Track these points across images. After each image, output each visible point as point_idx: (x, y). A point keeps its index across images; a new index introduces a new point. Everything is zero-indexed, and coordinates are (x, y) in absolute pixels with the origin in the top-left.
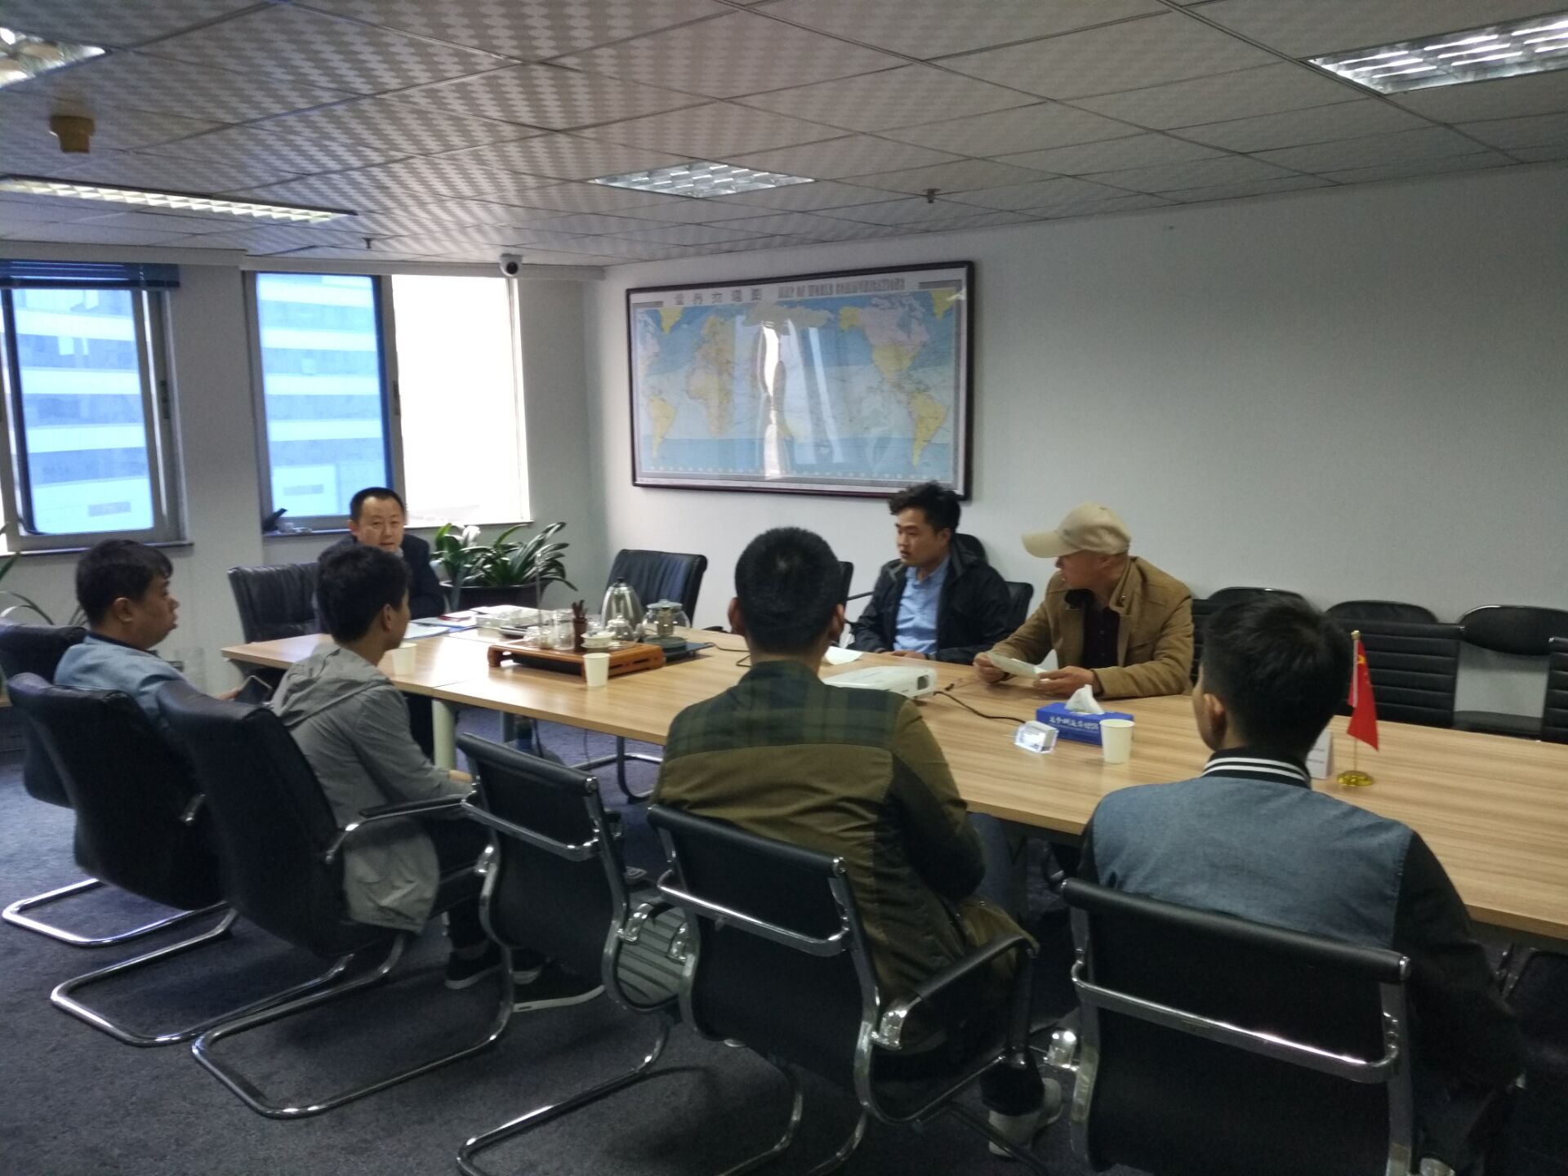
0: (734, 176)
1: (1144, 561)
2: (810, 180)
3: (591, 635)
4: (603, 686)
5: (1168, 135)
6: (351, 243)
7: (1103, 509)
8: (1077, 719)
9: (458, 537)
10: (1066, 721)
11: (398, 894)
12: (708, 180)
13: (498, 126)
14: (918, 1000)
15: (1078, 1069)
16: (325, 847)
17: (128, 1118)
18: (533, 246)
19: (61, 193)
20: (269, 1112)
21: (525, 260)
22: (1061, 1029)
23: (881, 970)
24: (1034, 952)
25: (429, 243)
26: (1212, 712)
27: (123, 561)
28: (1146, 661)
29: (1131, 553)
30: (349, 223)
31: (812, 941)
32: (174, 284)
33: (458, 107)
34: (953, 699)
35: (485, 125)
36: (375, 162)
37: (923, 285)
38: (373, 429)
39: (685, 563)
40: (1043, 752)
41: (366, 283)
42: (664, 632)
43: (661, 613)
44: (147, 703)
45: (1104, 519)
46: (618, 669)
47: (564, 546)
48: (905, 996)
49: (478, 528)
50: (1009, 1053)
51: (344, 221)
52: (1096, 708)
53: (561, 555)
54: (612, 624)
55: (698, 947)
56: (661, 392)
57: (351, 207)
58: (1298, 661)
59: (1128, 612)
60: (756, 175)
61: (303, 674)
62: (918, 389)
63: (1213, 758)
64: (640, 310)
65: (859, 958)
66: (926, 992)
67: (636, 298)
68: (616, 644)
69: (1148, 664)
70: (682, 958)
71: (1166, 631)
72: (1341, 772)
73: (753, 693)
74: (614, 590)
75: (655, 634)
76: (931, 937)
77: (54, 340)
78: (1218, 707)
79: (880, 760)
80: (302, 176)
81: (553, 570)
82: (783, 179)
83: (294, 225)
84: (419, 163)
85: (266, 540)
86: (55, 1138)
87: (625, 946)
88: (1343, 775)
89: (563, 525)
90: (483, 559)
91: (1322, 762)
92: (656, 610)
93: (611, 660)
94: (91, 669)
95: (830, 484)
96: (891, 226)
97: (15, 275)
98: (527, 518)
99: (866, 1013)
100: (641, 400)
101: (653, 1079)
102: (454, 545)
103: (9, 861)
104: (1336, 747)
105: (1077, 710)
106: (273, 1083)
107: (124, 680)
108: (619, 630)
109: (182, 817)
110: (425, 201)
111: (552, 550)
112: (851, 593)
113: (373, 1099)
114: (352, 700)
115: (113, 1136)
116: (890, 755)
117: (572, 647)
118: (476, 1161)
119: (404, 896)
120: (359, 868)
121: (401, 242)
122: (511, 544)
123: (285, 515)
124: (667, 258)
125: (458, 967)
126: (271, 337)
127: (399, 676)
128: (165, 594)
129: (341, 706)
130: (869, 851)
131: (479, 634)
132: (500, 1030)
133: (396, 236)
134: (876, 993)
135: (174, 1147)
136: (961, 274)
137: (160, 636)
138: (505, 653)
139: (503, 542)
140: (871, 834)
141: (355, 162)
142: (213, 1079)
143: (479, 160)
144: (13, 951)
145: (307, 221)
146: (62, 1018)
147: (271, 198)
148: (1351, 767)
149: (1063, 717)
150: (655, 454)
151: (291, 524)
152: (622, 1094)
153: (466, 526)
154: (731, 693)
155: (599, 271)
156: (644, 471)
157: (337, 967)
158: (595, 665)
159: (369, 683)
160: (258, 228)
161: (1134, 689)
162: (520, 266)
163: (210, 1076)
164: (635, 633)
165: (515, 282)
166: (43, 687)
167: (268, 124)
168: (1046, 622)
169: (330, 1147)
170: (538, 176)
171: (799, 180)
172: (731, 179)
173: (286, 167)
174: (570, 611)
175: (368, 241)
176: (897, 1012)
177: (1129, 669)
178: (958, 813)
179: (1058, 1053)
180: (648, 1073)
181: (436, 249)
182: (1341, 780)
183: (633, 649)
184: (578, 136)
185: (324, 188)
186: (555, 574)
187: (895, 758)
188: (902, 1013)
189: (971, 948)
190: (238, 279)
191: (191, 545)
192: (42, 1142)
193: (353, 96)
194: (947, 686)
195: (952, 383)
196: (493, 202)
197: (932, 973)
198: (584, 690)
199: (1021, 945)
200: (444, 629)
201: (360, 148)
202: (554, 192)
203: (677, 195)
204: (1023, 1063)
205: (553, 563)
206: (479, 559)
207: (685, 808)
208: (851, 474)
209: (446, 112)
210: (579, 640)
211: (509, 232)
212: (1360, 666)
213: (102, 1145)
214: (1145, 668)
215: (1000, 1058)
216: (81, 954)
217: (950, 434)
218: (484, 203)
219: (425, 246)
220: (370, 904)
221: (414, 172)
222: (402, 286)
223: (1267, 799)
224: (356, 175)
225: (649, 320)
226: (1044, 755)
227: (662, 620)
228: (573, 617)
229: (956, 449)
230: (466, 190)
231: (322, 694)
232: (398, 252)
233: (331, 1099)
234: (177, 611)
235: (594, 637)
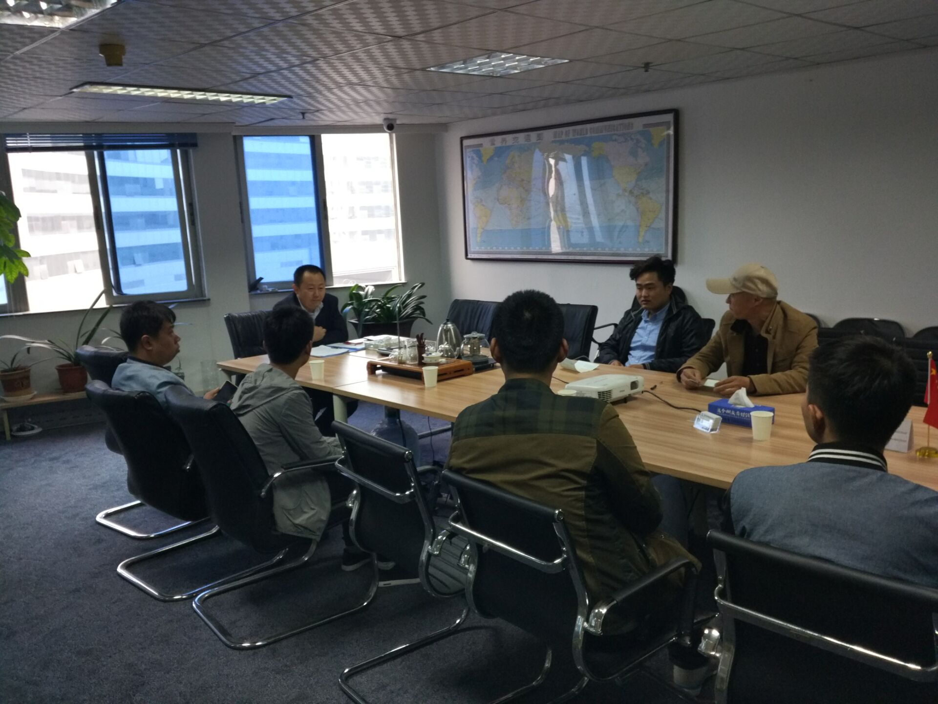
0: (518, 61)
1: (786, 304)
2: (566, 61)
3: (428, 355)
4: (434, 387)
5: (805, 18)
6: (294, 116)
7: (762, 267)
8: (736, 410)
9: (361, 293)
10: (728, 411)
11: (305, 516)
12: (504, 64)
13: (363, 36)
14: (615, 602)
15: (721, 656)
16: (261, 487)
17: (152, 646)
18: (401, 113)
19: (120, 92)
20: (232, 645)
21: (398, 122)
22: (710, 628)
23: (590, 581)
24: (697, 571)
25: (339, 113)
26: (815, 417)
27: (145, 313)
28: (787, 370)
29: (778, 298)
30: (289, 103)
31: (543, 563)
32: (195, 145)
33: (337, 25)
34: (656, 396)
35: (355, 36)
36: (296, 64)
37: (645, 126)
38: (312, 228)
39: (493, 307)
40: (712, 432)
41: (306, 140)
42: (474, 352)
43: (472, 341)
44: (161, 398)
45: (762, 273)
46: (444, 376)
47: (424, 297)
48: (606, 601)
49: (373, 287)
50: (679, 636)
51: (287, 102)
52: (748, 402)
53: (422, 303)
54: (441, 347)
55: (476, 561)
56: (481, 200)
57: (289, 93)
58: (877, 382)
59: (774, 337)
60: (531, 60)
61: (250, 383)
62: (642, 193)
63: (815, 449)
64: (468, 150)
65: (574, 574)
66: (620, 597)
67: (466, 142)
68: (443, 360)
69: (788, 372)
70: (467, 566)
71: (799, 351)
72: (919, 447)
73: (506, 399)
74: (444, 326)
75: (469, 353)
76: (624, 561)
77: (152, 180)
78: (819, 414)
79: (589, 445)
80: (255, 75)
81: (418, 312)
82: (550, 61)
83: (257, 106)
84: (321, 63)
85: (251, 297)
86: (110, 657)
87: (432, 558)
88: (919, 450)
89: (423, 284)
90: (376, 306)
91: (905, 441)
92: (469, 339)
93: (439, 371)
94: (130, 378)
95: (587, 255)
96: (624, 88)
97: (105, 142)
98: (403, 281)
99: (580, 609)
100: (470, 206)
101: (463, 634)
102: (359, 297)
103: (103, 487)
104: (915, 429)
105: (736, 404)
106: (237, 627)
107: (146, 385)
108: (446, 351)
109: (185, 466)
110: (331, 88)
111: (417, 300)
112: (596, 325)
113: (293, 639)
114: (280, 398)
115: (143, 657)
116: (595, 441)
117: (417, 362)
118: (351, 682)
119: (309, 518)
120: (283, 500)
121: (323, 114)
122: (393, 296)
123: (263, 281)
124: (484, 116)
125: (349, 558)
126: (253, 175)
127: (315, 380)
128: (172, 332)
129: (272, 402)
130: (580, 504)
131: (367, 353)
132: (369, 600)
133: (318, 110)
134: (587, 598)
135: (176, 665)
136: (670, 117)
137: (170, 358)
138: (378, 366)
139: (388, 296)
140: (583, 493)
141: (282, 64)
142: (203, 623)
143: (358, 60)
144: (99, 541)
145: (264, 103)
146: (122, 582)
147: (240, 90)
148: (925, 444)
149: (726, 409)
150: (479, 239)
151: (266, 286)
152: (441, 642)
153: (367, 286)
154: (493, 398)
155: (444, 127)
156: (472, 250)
157: (279, 556)
158: (430, 373)
159: (289, 389)
160: (237, 109)
161: (778, 389)
162: (395, 126)
163: (202, 621)
164: (456, 353)
165: (394, 135)
166: (103, 389)
167: (226, 43)
168: (720, 343)
169: (266, 669)
170: (395, 68)
171: (559, 61)
172: (517, 63)
173: (244, 70)
174: (415, 340)
175: (303, 114)
176: (601, 610)
177: (774, 376)
178: (643, 480)
179: (707, 644)
180: (459, 629)
181: (345, 118)
182: (918, 454)
183: (455, 363)
184: (413, 40)
185: (269, 82)
186: (419, 314)
187: (598, 442)
188: (604, 611)
189: (653, 567)
190: (231, 139)
191: (209, 300)
192: (103, 659)
193: (272, 21)
194: (652, 386)
195: (664, 188)
196: (371, 86)
197: (625, 585)
198: (423, 389)
199: (688, 566)
200: (345, 350)
201: (285, 55)
202: (406, 77)
203: (483, 76)
204: (689, 643)
205: (418, 307)
206: (374, 306)
207: (464, 473)
208: (599, 249)
209: (329, 29)
210: (421, 358)
211: (385, 105)
212: (932, 376)
213: (136, 662)
214: (786, 375)
215: (674, 639)
216: (136, 543)
217: (662, 222)
218: (366, 86)
219: (337, 116)
220: (289, 522)
221: (319, 69)
222: (327, 140)
223: (854, 479)
224: (285, 72)
225: (475, 156)
226: (712, 434)
227: (473, 345)
228: (417, 343)
229: (667, 232)
230: (354, 80)
231: (262, 395)
232: (323, 120)
233: (268, 638)
234: (179, 343)
235: (430, 356)
